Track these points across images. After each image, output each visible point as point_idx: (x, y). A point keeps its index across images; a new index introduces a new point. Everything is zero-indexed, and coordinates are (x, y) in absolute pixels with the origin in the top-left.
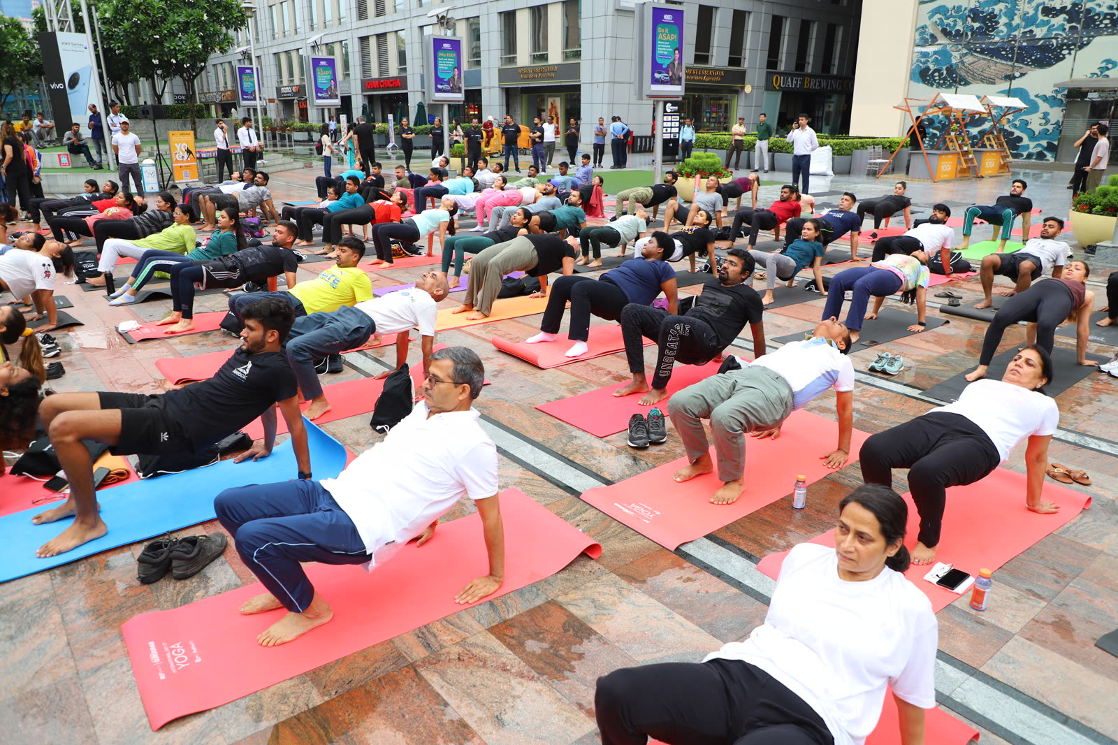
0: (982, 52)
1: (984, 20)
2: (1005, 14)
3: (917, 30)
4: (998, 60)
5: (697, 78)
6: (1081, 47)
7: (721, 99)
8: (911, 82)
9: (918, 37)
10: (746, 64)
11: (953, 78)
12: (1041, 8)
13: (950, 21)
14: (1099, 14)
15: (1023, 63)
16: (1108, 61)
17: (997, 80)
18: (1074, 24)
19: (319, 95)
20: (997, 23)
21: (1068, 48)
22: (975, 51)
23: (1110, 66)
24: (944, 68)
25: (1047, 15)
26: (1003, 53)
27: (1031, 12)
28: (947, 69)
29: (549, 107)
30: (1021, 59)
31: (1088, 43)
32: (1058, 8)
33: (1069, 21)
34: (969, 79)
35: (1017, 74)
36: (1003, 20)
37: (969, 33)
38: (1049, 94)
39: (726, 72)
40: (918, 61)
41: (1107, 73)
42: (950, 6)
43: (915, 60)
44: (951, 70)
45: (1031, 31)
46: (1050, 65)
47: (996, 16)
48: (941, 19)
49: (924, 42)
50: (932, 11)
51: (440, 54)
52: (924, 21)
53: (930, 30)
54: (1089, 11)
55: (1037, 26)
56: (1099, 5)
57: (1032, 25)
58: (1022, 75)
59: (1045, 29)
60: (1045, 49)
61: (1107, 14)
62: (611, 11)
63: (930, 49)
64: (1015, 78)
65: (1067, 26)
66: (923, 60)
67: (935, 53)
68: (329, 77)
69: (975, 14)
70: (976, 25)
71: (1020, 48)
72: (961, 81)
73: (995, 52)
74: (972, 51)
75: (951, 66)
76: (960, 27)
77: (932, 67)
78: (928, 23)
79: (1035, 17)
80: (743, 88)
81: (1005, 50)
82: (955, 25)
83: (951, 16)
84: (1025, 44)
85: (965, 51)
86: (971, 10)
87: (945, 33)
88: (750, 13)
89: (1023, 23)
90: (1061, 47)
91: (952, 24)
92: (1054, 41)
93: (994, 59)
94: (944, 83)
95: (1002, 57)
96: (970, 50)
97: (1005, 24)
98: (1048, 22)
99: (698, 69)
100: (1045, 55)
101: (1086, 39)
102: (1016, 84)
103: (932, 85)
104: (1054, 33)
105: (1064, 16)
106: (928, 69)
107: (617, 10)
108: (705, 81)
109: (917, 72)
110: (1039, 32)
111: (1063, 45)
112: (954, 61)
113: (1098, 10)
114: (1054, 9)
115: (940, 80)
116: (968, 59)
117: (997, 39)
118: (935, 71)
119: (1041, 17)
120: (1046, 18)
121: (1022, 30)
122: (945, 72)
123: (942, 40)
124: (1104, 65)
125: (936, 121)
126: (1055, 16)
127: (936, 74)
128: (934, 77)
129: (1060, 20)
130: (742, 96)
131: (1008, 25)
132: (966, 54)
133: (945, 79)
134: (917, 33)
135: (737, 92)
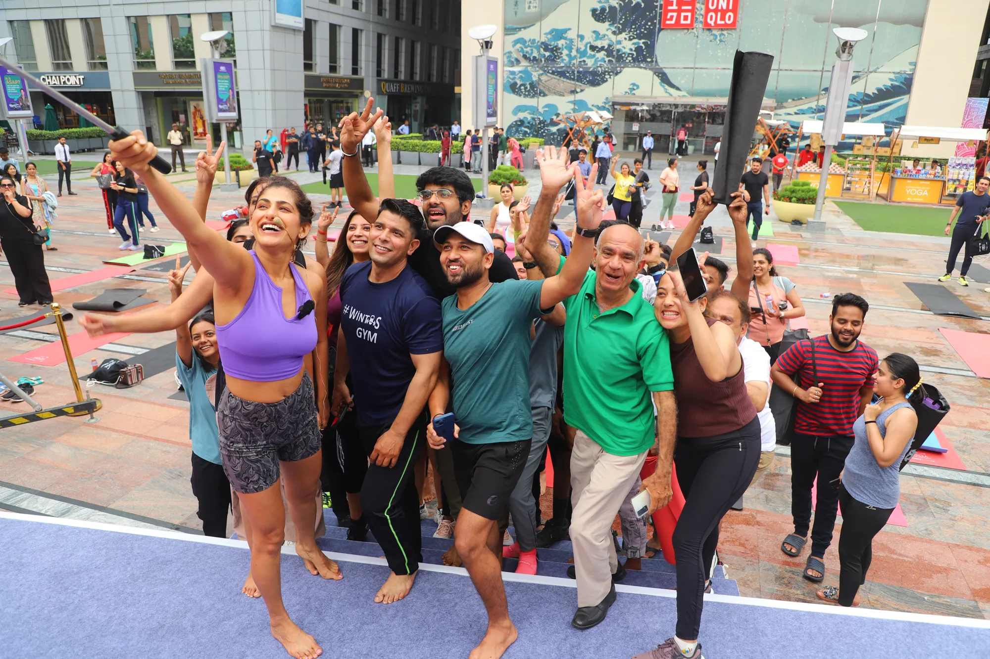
0: (553, 73)
1: (552, 50)
2: (566, 47)
3: (504, 54)
4: (565, 80)
5: (331, 85)
6: (617, 74)
7: (342, 102)
8: (505, 93)
9: (506, 60)
10: (362, 74)
11: (534, 90)
12: (589, 45)
13: (528, 49)
14: (624, 53)
15: (581, 82)
16: (634, 84)
17: (565, 94)
18: (611, 58)
19: (11, 106)
20: (562, 53)
21: (609, 74)
22: (548, 72)
23: (635, 88)
24: (528, 83)
25: (593, 51)
26: (568, 75)
27: (583, 48)
28: (530, 84)
29: (192, 109)
30: (579, 79)
31: (620, 72)
32: (600, 46)
33: (608, 56)
34: (547, 92)
35: (578, 90)
36: (565, 52)
37: (543, 60)
38: (601, 104)
39: (351, 80)
40: (508, 77)
41: (634, 92)
42: (527, 39)
43: (505, 76)
44: (532, 85)
45: (584, 61)
46: (598, 84)
47: (560, 49)
48: (521, 47)
49: (512, 64)
50: (515, 41)
51: (219, 76)
52: (509, 48)
53: (515, 55)
54: (618, 51)
55: (588, 58)
56: (624, 48)
57: (584, 56)
58: (582, 91)
59: (593, 60)
60: (594, 73)
61: (629, 54)
62: (267, 27)
63: (516, 69)
64: (577, 92)
65: (607, 59)
66: (511, 77)
67: (520, 72)
68: (19, 87)
69: (546, 46)
70: (547, 54)
71: (578, 72)
72: (540, 93)
73: (562, 74)
74: (546, 72)
75: (533, 82)
76: (535, 54)
77: (519, 82)
78: (512, 50)
79: (585, 50)
80: (362, 93)
81: (568, 72)
82: (532, 53)
83: (529, 46)
84: (581, 69)
85: (541, 72)
86: (542, 43)
87: (525, 57)
88: (361, 30)
89: (579, 55)
90: (604, 73)
91: (530, 52)
92: (600, 69)
93: (562, 79)
94: (529, 95)
95: (567, 78)
96: (545, 71)
97: (567, 55)
98: (594, 56)
99: (332, 78)
100: (595, 79)
101: (619, 69)
102: (579, 97)
103: (520, 95)
104: (599, 63)
105: (603, 52)
106: (516, 84)
107: (273, 26)
108: (337, 88)
109: (508, 85)
110: (590, 63)
111: (605, 72)
112: (534, 79)
113: (624, 50)
114: (597, 47)
115: (525, 91)
116: (544, 78)
117: (562, 65)
118: (521, 85)
119: (589, 52)
120: (593, 53)
121: (579, 60)
122: (528, 87)
123: (524, 63)
124: (631, 87)
125: (526, 122)
126: (598, 51)
127: (522, 88)
128: (521, 90)
129: (602, 54)
130: (362, 99)
131: (569, 56)
132: (542, 74)
133: (529, 91)
134: (505, 57)
135: (356, 96)
